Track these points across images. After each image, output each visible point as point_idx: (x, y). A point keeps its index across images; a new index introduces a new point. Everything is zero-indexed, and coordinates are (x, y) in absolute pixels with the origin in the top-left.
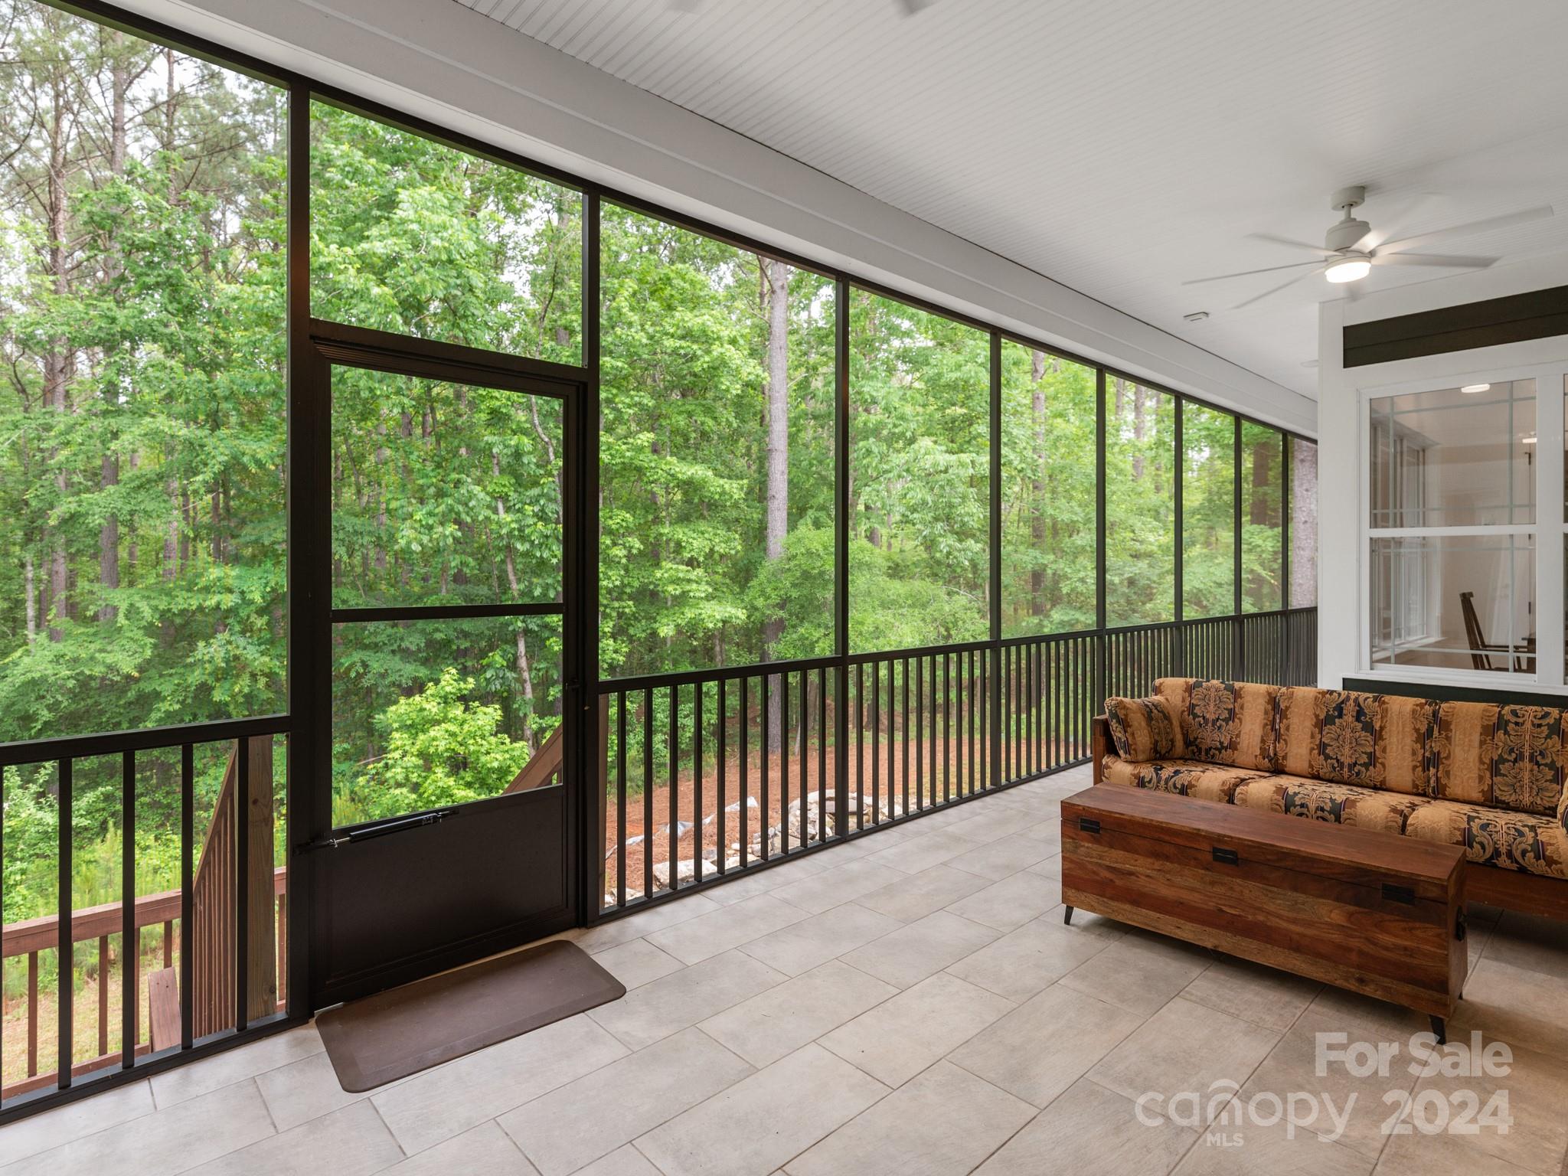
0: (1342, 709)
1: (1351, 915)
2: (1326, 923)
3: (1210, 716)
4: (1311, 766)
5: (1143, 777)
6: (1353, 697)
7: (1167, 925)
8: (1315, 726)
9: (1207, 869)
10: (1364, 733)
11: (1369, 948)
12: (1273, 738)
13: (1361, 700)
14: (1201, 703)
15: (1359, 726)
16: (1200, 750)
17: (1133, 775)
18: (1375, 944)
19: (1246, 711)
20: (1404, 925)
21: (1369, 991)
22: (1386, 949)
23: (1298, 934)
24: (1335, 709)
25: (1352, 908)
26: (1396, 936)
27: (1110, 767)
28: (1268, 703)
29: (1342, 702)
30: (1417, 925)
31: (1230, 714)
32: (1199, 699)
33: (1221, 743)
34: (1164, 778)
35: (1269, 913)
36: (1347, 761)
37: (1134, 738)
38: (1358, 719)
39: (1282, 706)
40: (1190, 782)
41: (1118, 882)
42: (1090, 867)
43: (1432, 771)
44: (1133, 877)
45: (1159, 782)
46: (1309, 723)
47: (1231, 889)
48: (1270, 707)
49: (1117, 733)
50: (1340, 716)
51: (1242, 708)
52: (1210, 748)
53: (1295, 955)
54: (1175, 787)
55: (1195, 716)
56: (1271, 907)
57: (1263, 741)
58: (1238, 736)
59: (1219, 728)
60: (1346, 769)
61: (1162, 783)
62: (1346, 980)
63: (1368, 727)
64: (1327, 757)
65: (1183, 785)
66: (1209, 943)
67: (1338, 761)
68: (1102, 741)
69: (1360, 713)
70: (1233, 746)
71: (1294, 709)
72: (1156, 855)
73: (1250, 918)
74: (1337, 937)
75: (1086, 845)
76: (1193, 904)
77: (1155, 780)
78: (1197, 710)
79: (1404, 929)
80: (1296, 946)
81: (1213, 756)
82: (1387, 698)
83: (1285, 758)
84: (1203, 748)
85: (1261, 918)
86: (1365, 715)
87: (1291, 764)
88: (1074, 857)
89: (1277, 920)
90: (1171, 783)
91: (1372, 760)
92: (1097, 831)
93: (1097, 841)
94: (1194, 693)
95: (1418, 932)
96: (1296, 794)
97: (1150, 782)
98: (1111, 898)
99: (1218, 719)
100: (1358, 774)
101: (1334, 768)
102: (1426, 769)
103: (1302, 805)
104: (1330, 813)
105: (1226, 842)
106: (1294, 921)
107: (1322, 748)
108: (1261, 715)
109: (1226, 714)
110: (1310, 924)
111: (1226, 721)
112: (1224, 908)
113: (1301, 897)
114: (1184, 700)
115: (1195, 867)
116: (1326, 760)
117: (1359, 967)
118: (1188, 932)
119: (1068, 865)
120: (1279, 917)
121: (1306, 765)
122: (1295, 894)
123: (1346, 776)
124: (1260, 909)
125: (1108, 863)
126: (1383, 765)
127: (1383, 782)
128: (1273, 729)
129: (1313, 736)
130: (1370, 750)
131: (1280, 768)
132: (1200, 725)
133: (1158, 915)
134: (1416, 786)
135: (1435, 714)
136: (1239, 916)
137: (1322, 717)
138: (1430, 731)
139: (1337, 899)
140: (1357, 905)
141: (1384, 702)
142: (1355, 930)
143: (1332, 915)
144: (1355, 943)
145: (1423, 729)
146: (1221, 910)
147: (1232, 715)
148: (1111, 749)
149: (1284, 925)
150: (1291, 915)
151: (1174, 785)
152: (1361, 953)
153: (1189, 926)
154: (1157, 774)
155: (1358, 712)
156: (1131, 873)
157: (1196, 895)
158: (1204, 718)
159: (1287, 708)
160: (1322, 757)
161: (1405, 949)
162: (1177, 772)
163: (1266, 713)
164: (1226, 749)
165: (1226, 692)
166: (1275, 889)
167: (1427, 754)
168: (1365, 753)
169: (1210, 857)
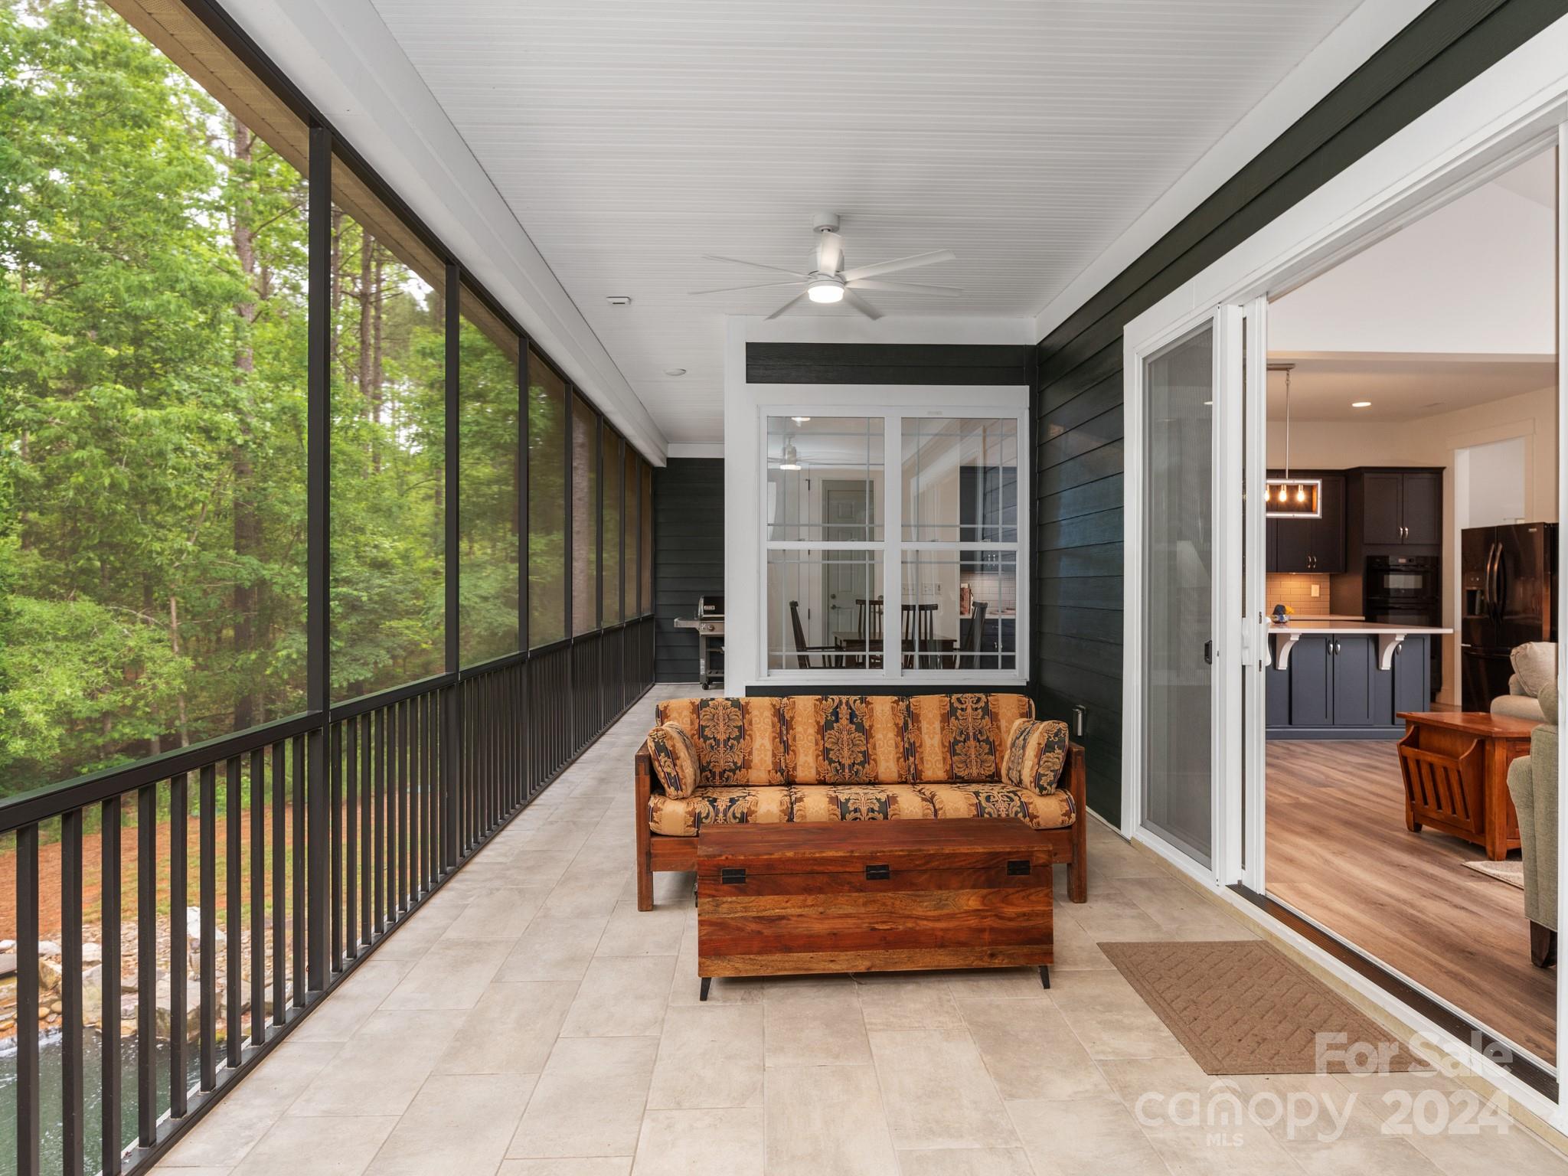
0: (837, 713)
1: (984, 897)
2: (966, 912)
3: (722, 737)
4: (818, 773)
5: (700, 813)
6: (844, 701)
7: (820, 962)
8: (818, 733)
9: (862, 891)
10: (857, 734)
11: (997, 924)
12: (782, 750)
13: (851, 703)
14: (710, 724)
15: (853, 727)
16: (713, 774)
17: (689, 813)
18: (1002, 918)
19: (755, 727)
20: (1023, 894)
21: (996, 963)
22: (1010, 919)
23: (942, 930)
24: (832, 714)
25: (985, 891)
26: (1017, 906)
27: (659, 809)
28: (774, 716)
29: (837, 707)
30: (1032, 891)
31: (740, 731)
32: (708, 720)
33: (735, 763)
34: (721, 809)
35: (918, 918)
36: (847, 762)
37: (683, 771)
38: (851, 722)
39: (787, 717)
40: (749, 808)
41: (767, 932)
42: (733, 923)
43: (911, 759)
44: (784, 922)
45: (717, 815)
46: (812, 731)
47: (884, 904)
48: (776, 719)
49: (664, 767)
50: (837, 721)
51: (750, 724)
52: (725, 771)
53: (941, 951)
54: (735, 817)
55: (706, 738)
56: (919, 911)
57: (774, 755)
58: (750, 753)
59: (731, 748)
60: (847, 770)
61: (721, 815)
62: (981, 960)
63: (860, 728)
64: (831, 762)
65: (742, 813)
66: (862, 966)
67: (840, 763)
68: (647, 780)
69: (852, 716)
70: (746, 765)
71: (798, 719)
72: (807, 890)
73: (901, 927)
74: (973, 922)
75: (729, 899)
76: (846, 931)
77: (712, 814)
78: (707, 732)
79: (1023, 898)
80: (941, 943)
81: (727, 779)
82: (869, 698)
83: (794, 769)
84: (717, 771)
85: (910, 925)
86: (856, 716)
87: (801, 774)
88: (714, 917)
89: (925, 922)
90: (730, 814)
91: (867, 758)
92: (742, 880)
93: (743, 892)
94: (702, 713)
95: (1033, 898)
96: (848, 800)
97: (707, 817)
98: (760, 953)
99: (729, 739)
100: (857, 773)
101: (837, 771)
102: (906, 759)
103: (856, 810)
104: (879, 812)
105: (878, 858)
106: (938, 919)
107: (826, 752)
108: (770, 729)
109: (736, 733)
110: (951, 917)
111: (738, 739)
112: (877, 926)
113: (944, 894)
114: (692, 723)
115: (849, 891)
116: (830, 764)
117: (990, 944)
118: (843, 962)
119: (707, 929)
120: (926, 918)
121: (813, 772)
122: (940, 892)
123: (847, 777)
124: (909, 917)
125: (754, 914)
126: (874, 760)
127: (876, 777)
128: (782, 741)
129: (817, 744)
130: (864, 748)
131: (791, 779)
132: (712, 747)
133: (811, 954)
134: (900, 776)
135: (908, 707)
136: (891, 929)
137: (822, 723)
138: (906, 723)
139: (974, 887)
140: (990, 887)
141: (870, 703)
142: (987, 911)
143: (970, 903)
144: (988, 922)
145: (901, 724)
146: (874, 929)
147: (742, 732)
148: (657, 788)
149: (930, 925)
150: (936, 913)
151: (734, 814)
152: (992, 930)
153: (843, 956)
154: (714, 807)
155: (851, 714)
156: (782, 918)
157: (850, 921)
158: (715, 739)
159: (792, 718)
160: (826, 762)
161: (1024, 914)
162: (733, 801)
163: (774, 726)
164: (740, 768)
165: (733, 709)
166: (923, 893)
167: (906, 745)
168: (860, 752)
169: (863, 877)
